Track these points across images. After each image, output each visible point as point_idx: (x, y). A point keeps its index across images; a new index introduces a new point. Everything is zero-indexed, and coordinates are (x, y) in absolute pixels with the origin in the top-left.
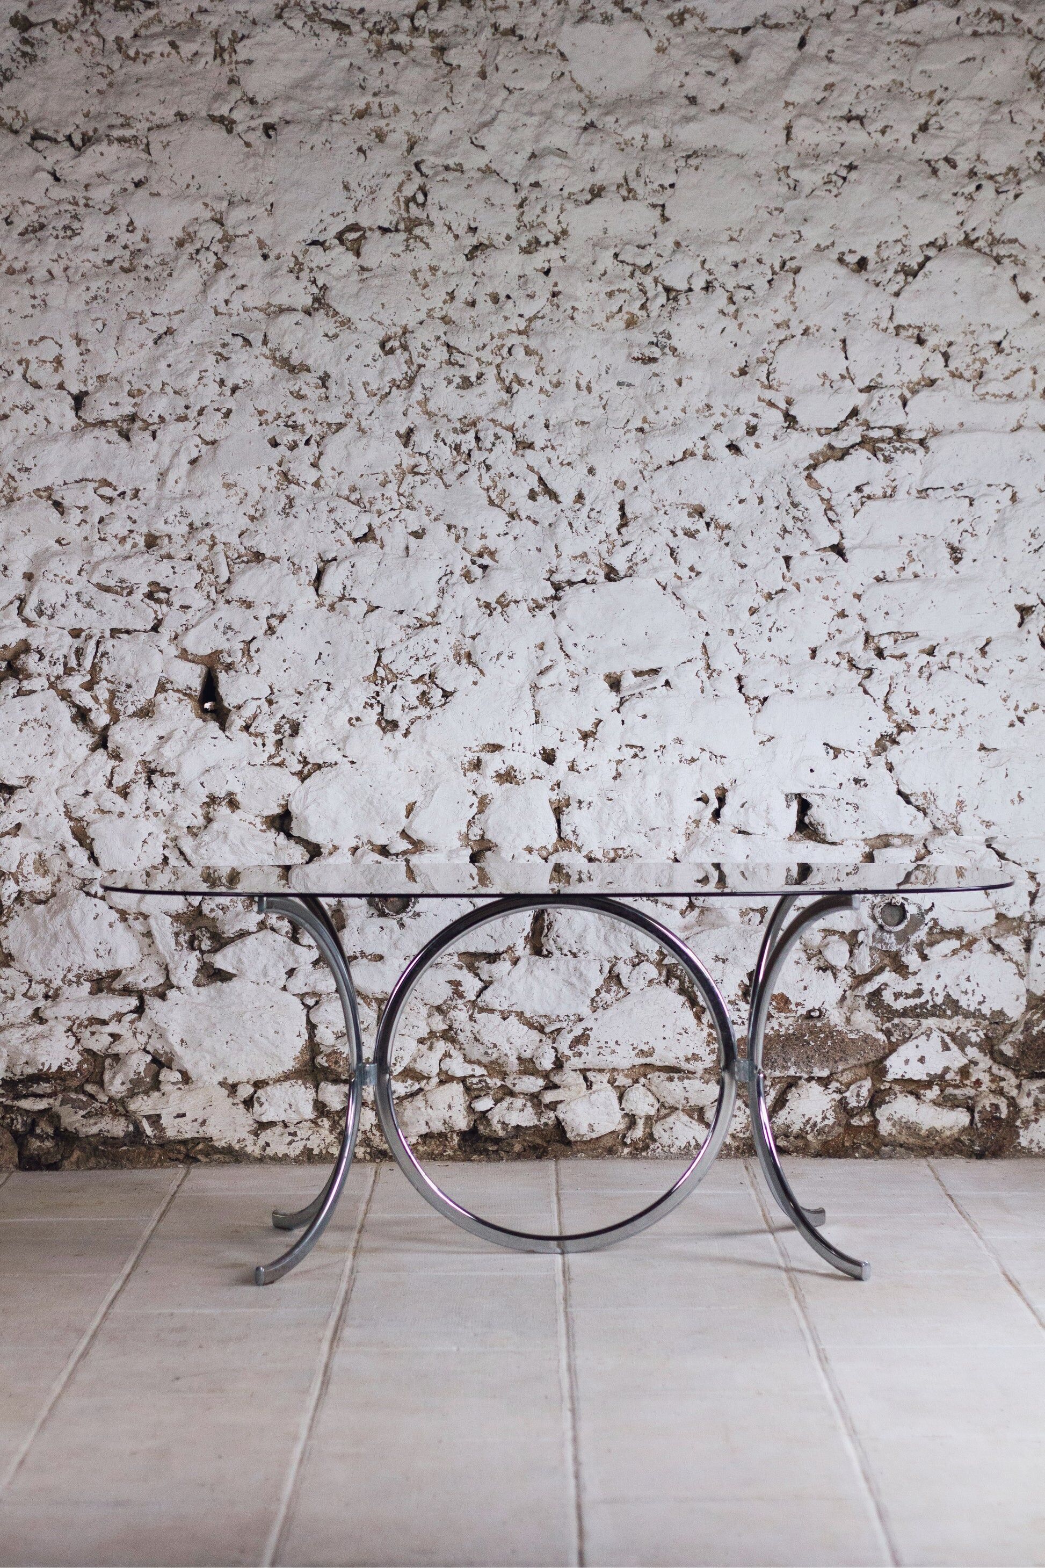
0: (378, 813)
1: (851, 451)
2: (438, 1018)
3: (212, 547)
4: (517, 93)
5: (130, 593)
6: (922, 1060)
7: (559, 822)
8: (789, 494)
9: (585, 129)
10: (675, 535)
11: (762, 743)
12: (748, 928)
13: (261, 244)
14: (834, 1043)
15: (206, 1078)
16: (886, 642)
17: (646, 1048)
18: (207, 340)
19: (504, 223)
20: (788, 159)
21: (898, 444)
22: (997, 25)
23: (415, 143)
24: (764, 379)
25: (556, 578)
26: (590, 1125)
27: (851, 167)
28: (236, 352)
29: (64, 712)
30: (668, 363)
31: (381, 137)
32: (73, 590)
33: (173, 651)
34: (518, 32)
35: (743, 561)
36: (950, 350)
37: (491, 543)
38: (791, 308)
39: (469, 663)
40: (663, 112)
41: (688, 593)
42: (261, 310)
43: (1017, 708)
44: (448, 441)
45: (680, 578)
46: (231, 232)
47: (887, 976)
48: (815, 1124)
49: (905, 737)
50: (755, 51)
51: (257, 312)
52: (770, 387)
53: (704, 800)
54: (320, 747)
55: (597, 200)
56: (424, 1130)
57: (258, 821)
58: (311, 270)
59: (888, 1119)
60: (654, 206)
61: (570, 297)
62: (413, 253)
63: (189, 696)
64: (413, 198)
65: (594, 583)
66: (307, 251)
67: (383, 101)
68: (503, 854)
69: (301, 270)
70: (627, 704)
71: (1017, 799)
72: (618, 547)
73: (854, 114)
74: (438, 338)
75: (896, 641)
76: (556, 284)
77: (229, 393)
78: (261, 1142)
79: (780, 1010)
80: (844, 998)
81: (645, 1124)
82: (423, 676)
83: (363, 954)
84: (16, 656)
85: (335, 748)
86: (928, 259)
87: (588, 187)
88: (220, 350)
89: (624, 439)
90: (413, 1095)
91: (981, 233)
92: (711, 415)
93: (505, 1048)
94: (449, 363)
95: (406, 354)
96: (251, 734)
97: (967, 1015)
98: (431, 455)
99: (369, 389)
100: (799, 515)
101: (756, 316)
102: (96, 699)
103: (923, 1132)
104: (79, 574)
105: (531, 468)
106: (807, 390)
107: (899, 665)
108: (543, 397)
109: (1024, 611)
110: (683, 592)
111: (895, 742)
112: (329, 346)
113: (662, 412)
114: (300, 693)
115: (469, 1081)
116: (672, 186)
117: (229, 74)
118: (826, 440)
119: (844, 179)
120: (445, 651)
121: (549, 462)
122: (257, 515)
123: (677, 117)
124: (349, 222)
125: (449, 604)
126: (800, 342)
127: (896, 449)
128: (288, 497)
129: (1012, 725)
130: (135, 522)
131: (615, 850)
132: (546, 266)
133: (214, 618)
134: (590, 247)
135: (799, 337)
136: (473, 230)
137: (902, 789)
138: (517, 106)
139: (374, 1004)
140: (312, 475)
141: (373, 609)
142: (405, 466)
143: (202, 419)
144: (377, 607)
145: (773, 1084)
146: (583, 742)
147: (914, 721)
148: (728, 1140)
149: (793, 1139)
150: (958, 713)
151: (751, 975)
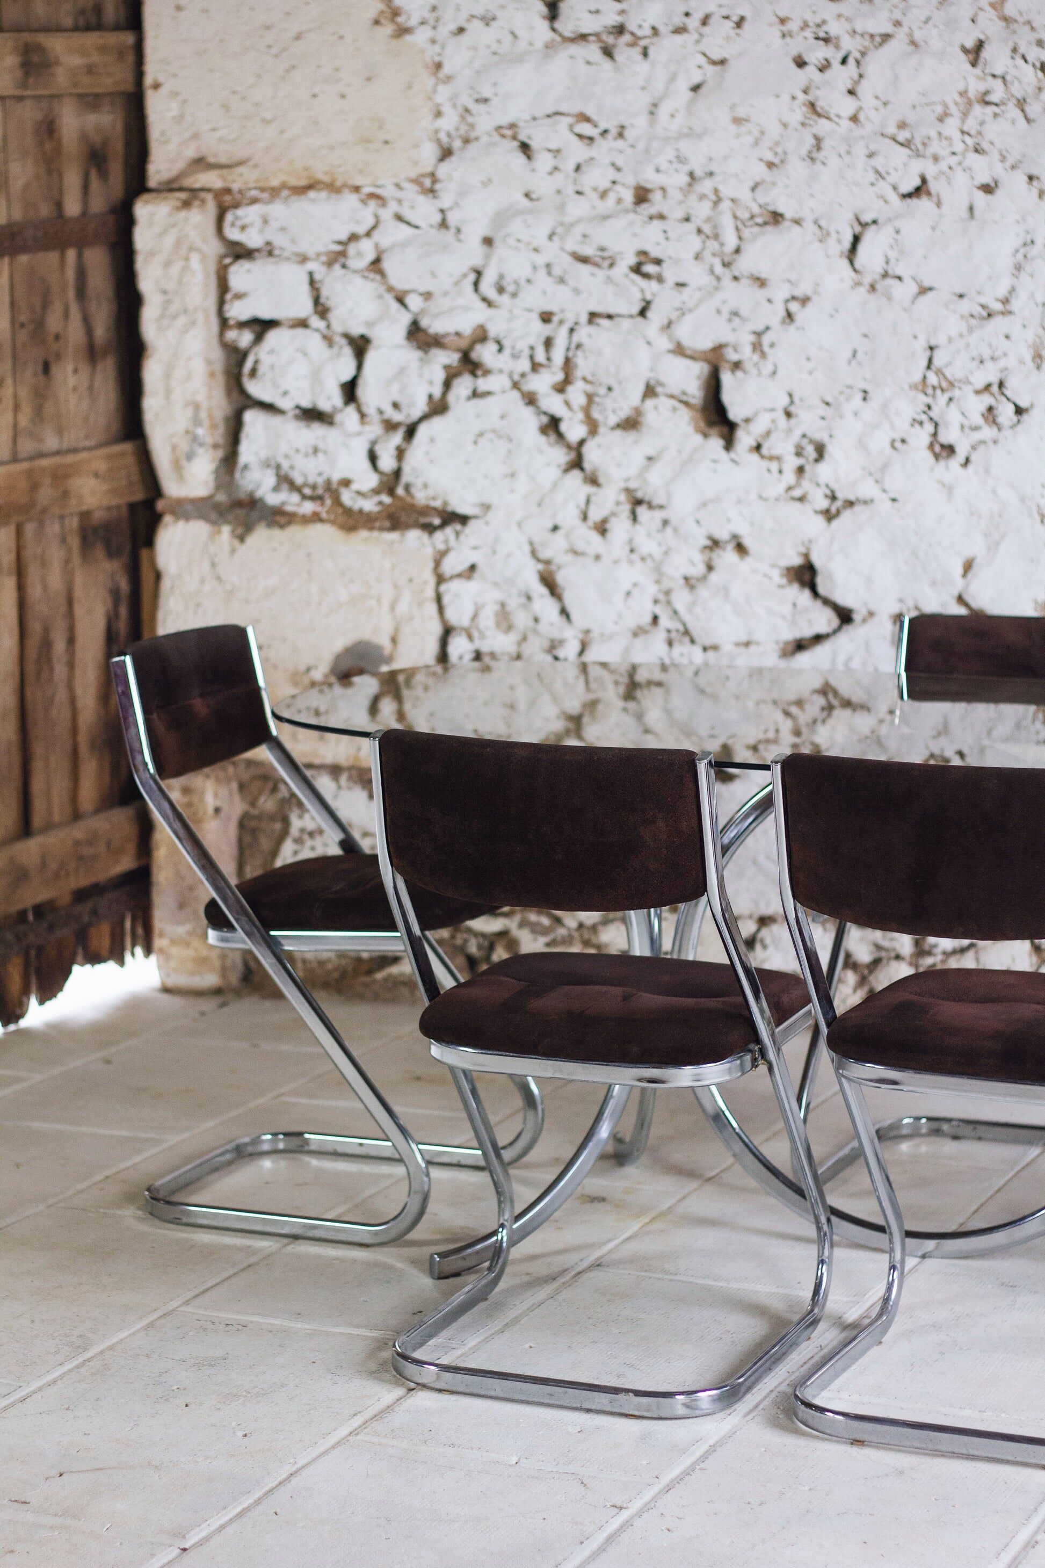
0: (926, 570)
3: (716, 204)
5: (611, 265)
29: (530, 422)
32: (541, 260)
33: (664, 343)
54: (851, 478)
57: (776, 573)
63: (686, 404)
82: (990, 384)
84: (471, 347)
85: (870, 480)
96: (763, 457)
98: (1008, 78)
102: (567, 403)
104: (551, 236)
120: (1019, 351)
122: (776, 161)
125: (1026, 285)
128: (816, 136)
130: (619, 169)
133: (715, 301)
140: (847, 106)
141: (924, 290)
142: (972, 94)
143: (706, 30)
144: (930, 289)
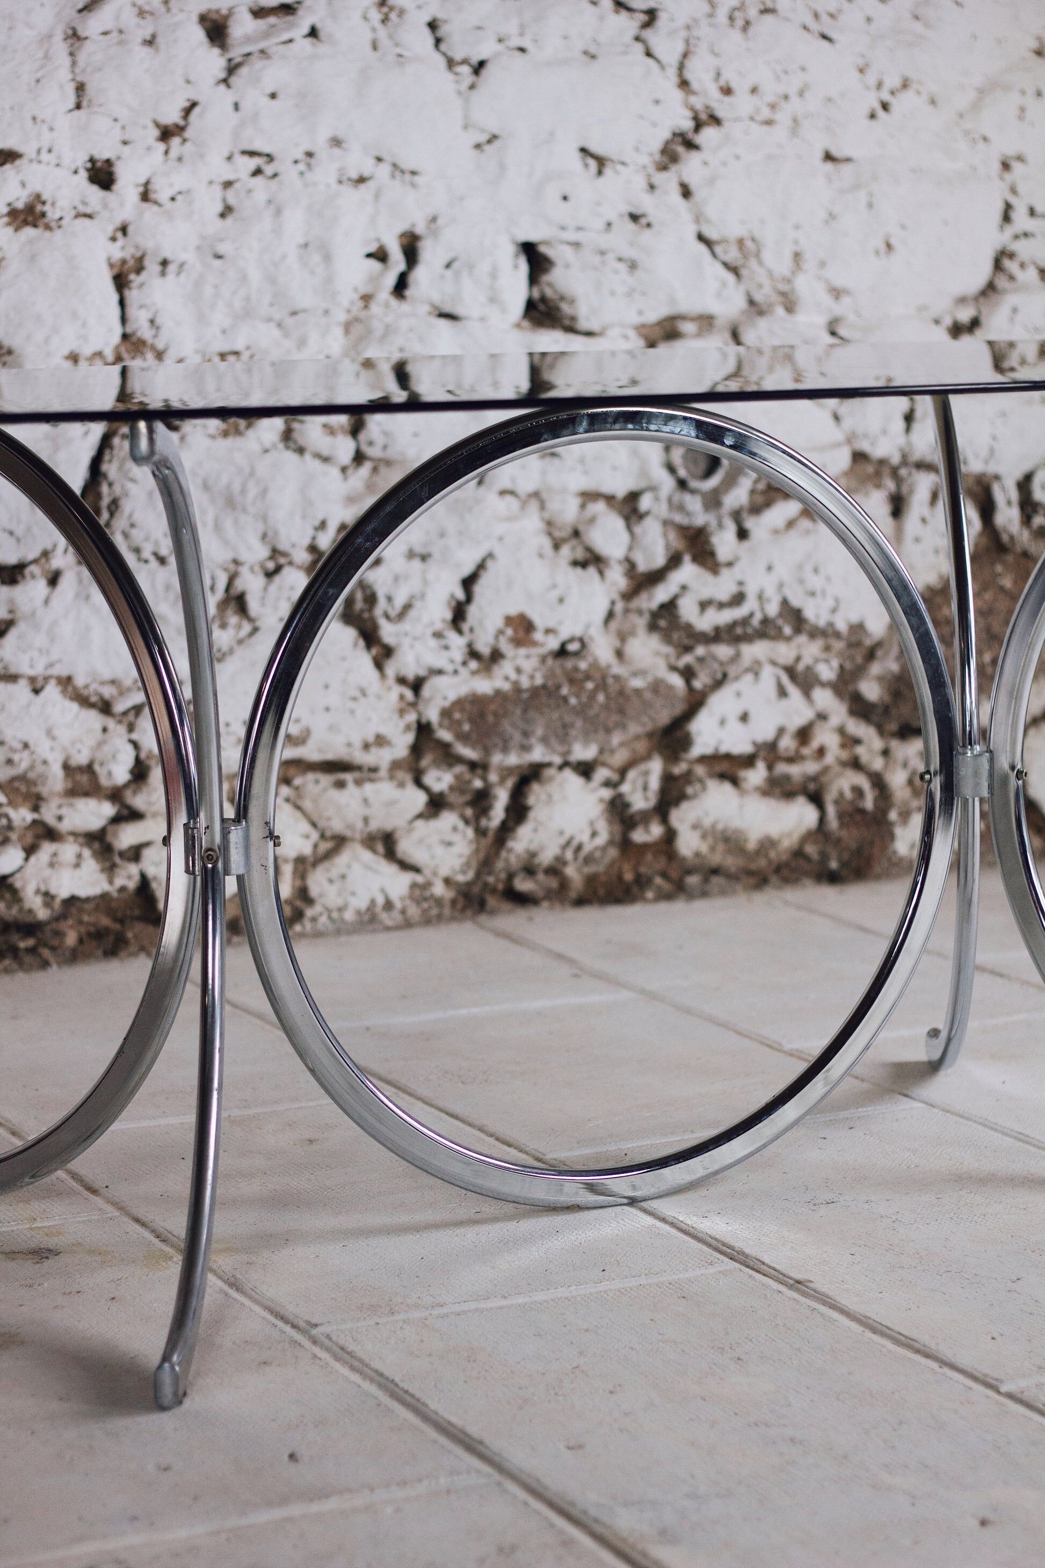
6: (744, 718)
7: (122, 303)
11: (478, 146)
14: (608, 697)
43: (879, 86)
47: (688, 572)
48: (579, 848)
49: (708, 135)
53: (380, 256)
59: (695, 827)
70: (244, 71)
71: (882, 247)
79: (518, 642)
80: (610, 616)
81: (296, 872)
93: (44, 748)
97: (816, 633)
103: (752, 845)
111: (690, 145)
129: (873, 116)
137: (707, 231)
145: (503, 780)
146: (161, 147)
147: (722, 108)
148: (439, 889)
149: (541, 876)
150: (792, 92)
151: (469, 583)
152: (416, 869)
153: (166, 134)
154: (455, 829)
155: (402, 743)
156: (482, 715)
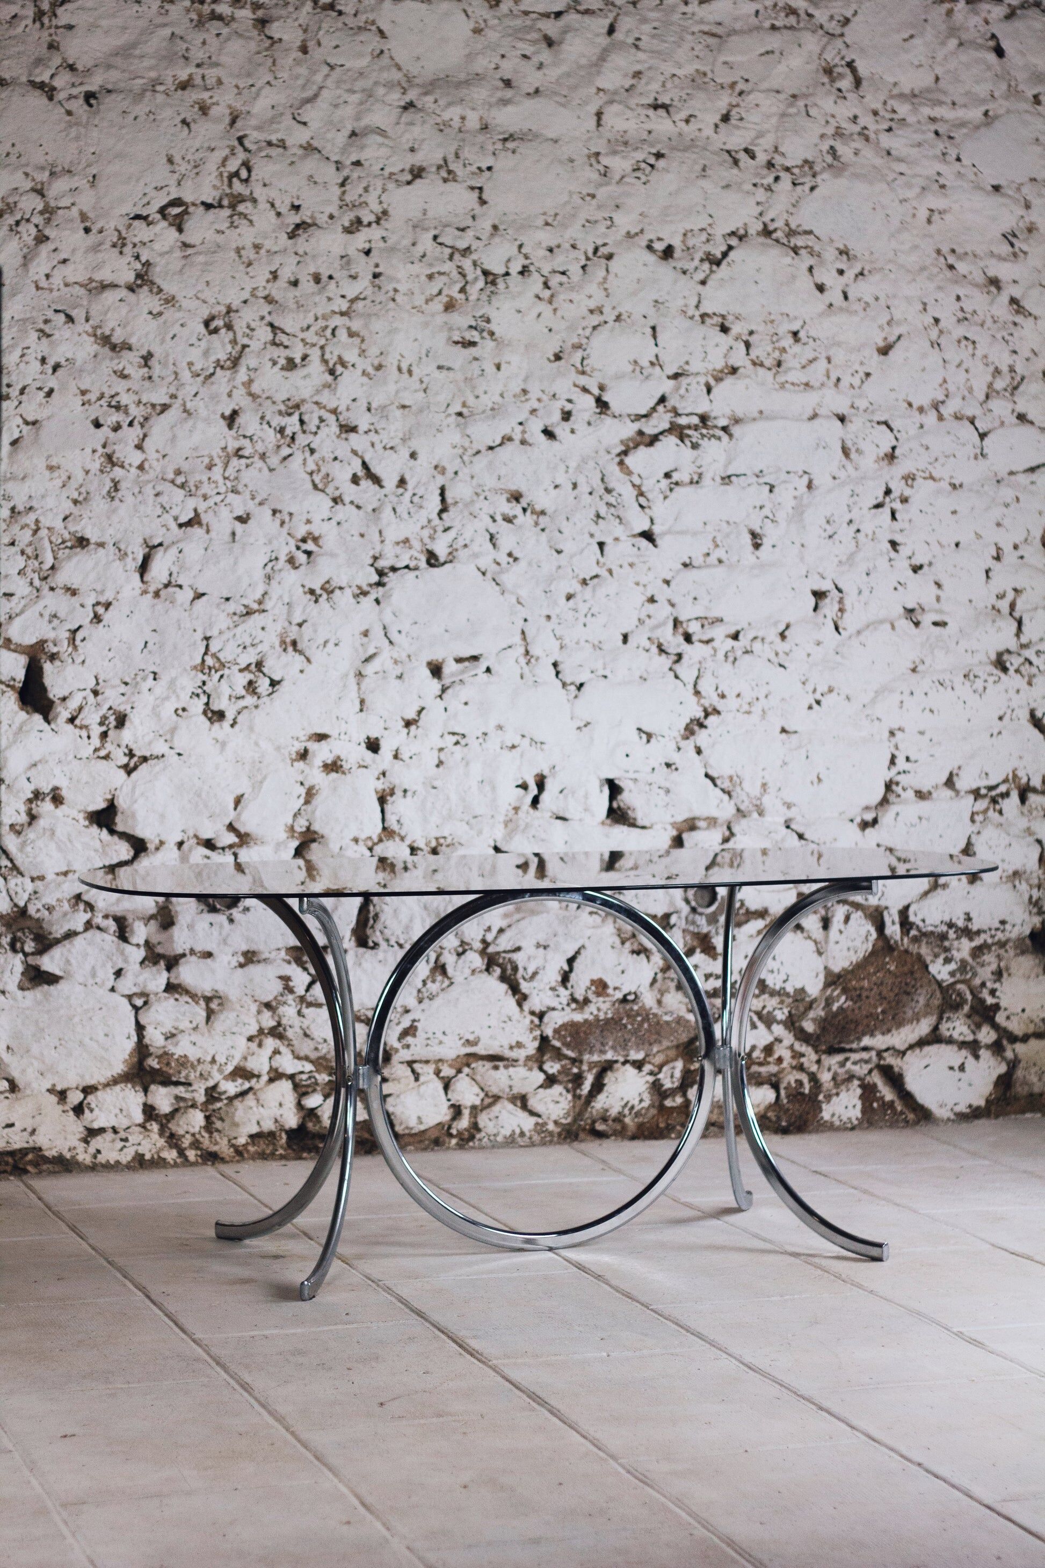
0: (206, 806)
1: (661, 437)
2: (267, 1014)
3: (35, 532)
4: (338, 69)
7: (383, 811)
8: (602, 480)
9: (405, 108)
10: (494, 521)
11: (579, 728)
12: (567, 914)
13: (84, 217)
14: (650, 1025)
15: (35, 1085)
16: (693, 628)
17: (471, 1038)
18: (28, 315)
19: (328, 202)
20: (598, 145)
21: (704, 431)
22: (792, 20)
23: (237, 117)
24: (579, 365)
25: (382, 564)
26: (419, 1118)
27: (659, 156)
28: (59, 329)
30: (486, 347)
31: (204, 109)
34: (338, 7)
35: (559, 547)
36: (751, 339)
37: (316, 529)
38: (604, 293)
39: (295, 650)
40: (480, 93)
41: (508, 579)
42: (81, 286)
43: (814, 691)
44: (274, 424)
45: (498, 564)
46: (53, 204)
48: (632, 1107)
49: (712, 721)
50: (569, 36)
51: (77, 287)
52: (583, 373)
53: (524, 786)
54: (147, 739)
55: (418, 181)
56: (254, 1129)
57: (81, 817)
58: (135, 245)
60: (472, 188)
61: (391, 279)
62: (238, 230)
63: (12, 687)
64: (236, 174)
65: (416, 569)
66: (130, 225)
67: (206, 72)
68: (331, 845)
69: (124, 245)
70: (450, 691)
71: (816, 780)
72: (439, 533)
73: (659, 102)
74: (262, 318)
75: (703, 626)
76: (377, 266)
77: (50, 371)
78: (92, 1150)
79: (598, 994)
80: (654, 981)
81: (471, 1113)
82: (249, 665)
83: (192, 952)
85: (162, 740)
86: (730, 248)
87: (408, 167)
88: (42, 326)
89: (445, 423)
90: (243, 1094)
91: (779, 224)
92: (527, 400)
94: (274, 343)
95: (231, 334)
96: (76, 726)
97: (773, 993)
98: (255, 438)
99: (193, 369)
100: (612, 500)
101: (571, 301)
105: (355, 452)
106: (619, 377)
107: (706, 650)
108: (365, 379)
109: (819, 595)
110: (504, 578)
111: (702, 726)
112: (153, 324)
113: (482, 396)
114: (126, 684)
115: (298, 1078)
116: (489, 169)
117: (49, 39)
118: (636, 426)
119: (652, 166)
120: (271, 639)
121: (373, 445)
122: (81, 499)
123: (493, 100)
124: (172, 197)
125: (276, 590)
126: (612, 330)
127: (703, 436)
128: (113, 480)
129: (810, 708)
131: (437, 839)
132: (367, 246)
133: (39, 606)
134: (410, 229)
135: (611, 323)
136: (296, 208)
137: (711, 773)
138: (339, 82)
139: (202, 1003)
140: (136, 458)
141: (199, 596)
142: (230, 449)
143: (24, 397)
144: (203, 594)
145: (590, 1070)
146: (406, 730)
147: (720, 704)
148: (551, 1127)
149: (610, 1122)
150: (762, 696)
151: (571, 961)
152: (539, 1116)
153: (408, 724)
154: (561, 1094)
155: (532, 1047)
156: (577, 1033)
